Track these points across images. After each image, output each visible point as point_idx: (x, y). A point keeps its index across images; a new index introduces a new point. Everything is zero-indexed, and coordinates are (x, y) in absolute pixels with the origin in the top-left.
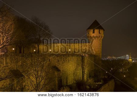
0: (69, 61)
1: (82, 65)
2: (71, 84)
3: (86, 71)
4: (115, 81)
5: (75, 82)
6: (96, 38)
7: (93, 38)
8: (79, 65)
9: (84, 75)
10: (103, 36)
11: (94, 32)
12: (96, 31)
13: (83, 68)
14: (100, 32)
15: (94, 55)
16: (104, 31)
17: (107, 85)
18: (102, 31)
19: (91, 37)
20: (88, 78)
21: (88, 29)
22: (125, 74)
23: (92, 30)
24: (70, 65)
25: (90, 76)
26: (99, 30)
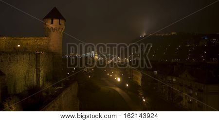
0: (17, 60)
1: (36, 65)
2: (21, 91)
3: (42, 74)
4: (78, 83)
5: (26, 88)
6: (55, 31)
7: (52, 31)
8: (32, 65)
9: (39, 78)
10: (64, 28)
11: (52, 23)
12: (56, 21)
13: (38, 70)
14: (61, 23)
15: (52, 52)
16: (65, 21)
17: (69, 89)
18: (62, 22)
19: (48, 28)
20: (45, 83)
21: (45, 18)
22: (90, 74)
23: (50, 21)
24: (20, 67)
25: (47, 80)
26: (58, 21)
